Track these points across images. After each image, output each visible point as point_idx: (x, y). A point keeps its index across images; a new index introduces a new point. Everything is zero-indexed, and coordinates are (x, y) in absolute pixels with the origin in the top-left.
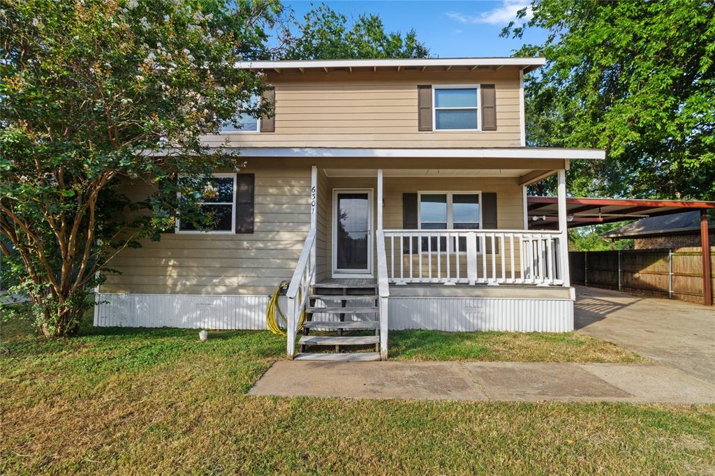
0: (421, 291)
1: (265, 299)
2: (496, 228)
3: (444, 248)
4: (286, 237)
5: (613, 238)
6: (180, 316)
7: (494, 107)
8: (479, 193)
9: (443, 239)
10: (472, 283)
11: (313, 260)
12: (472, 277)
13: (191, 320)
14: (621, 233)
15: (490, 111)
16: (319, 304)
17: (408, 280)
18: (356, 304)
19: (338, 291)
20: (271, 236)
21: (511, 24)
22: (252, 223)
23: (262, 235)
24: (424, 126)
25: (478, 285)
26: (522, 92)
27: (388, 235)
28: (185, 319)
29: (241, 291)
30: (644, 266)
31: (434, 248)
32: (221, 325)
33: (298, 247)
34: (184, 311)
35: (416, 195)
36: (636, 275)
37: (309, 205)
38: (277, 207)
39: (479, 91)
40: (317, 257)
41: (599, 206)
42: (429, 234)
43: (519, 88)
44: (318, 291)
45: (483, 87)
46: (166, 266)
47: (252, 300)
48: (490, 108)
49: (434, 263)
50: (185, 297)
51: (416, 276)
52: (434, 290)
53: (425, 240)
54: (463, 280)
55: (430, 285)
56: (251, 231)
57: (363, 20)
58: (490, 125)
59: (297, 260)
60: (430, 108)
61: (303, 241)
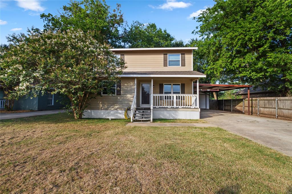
0: (162, 109)
1: (124, 111)
2: (185, 94)
3: (170, 99)
4: (129, 96)
5: (236, 95)
6: (103, 115)
7: (185, 60)
8: (180, 83)
9: (170, 97)
10: (175, 107)
11: (136, 102)
12: (175, 106)
13: (105, 116)
14: (238, 93)
15: (184, 61)
16: (137, 112)
17: (159, 107)
18: (146, 112)
19: (142, 109)
20: (125, 96)
21: (194, 30)
22: (120, 93)
23: (123, 95)
24: (165, 65)
25: (176, 108)
26: (192, 55)
27: (154, 95)
28: (104, 116)
29: (118, 109)
30: (238, 104)
31: (168, 99)
32: (113, 118)
33: (132, 98)
34: (104, 114)
35: (163, 84)
36: (236, 107)
37: (135, 88)
38: (126, 89)
39: (180, 55)
40: (137, 101)
41: (218, 86)
42: (167, 95)
43: (191, 54)
44: (137, 109)
45: (182, 54)
46: (99, 103)
47: (120, 111)
48: (183, 60)
49: (168, 103)
50: (104, 111)
51: (161, 105)
52: (165, 109)
53: (165, 97)
54: (173, 107)
55: (164, 108)
56: (120, 95)
57: (149, 25)
58: (183, 65)
59: (132, 102)
60: (167, 60)
61: (133, 97)
